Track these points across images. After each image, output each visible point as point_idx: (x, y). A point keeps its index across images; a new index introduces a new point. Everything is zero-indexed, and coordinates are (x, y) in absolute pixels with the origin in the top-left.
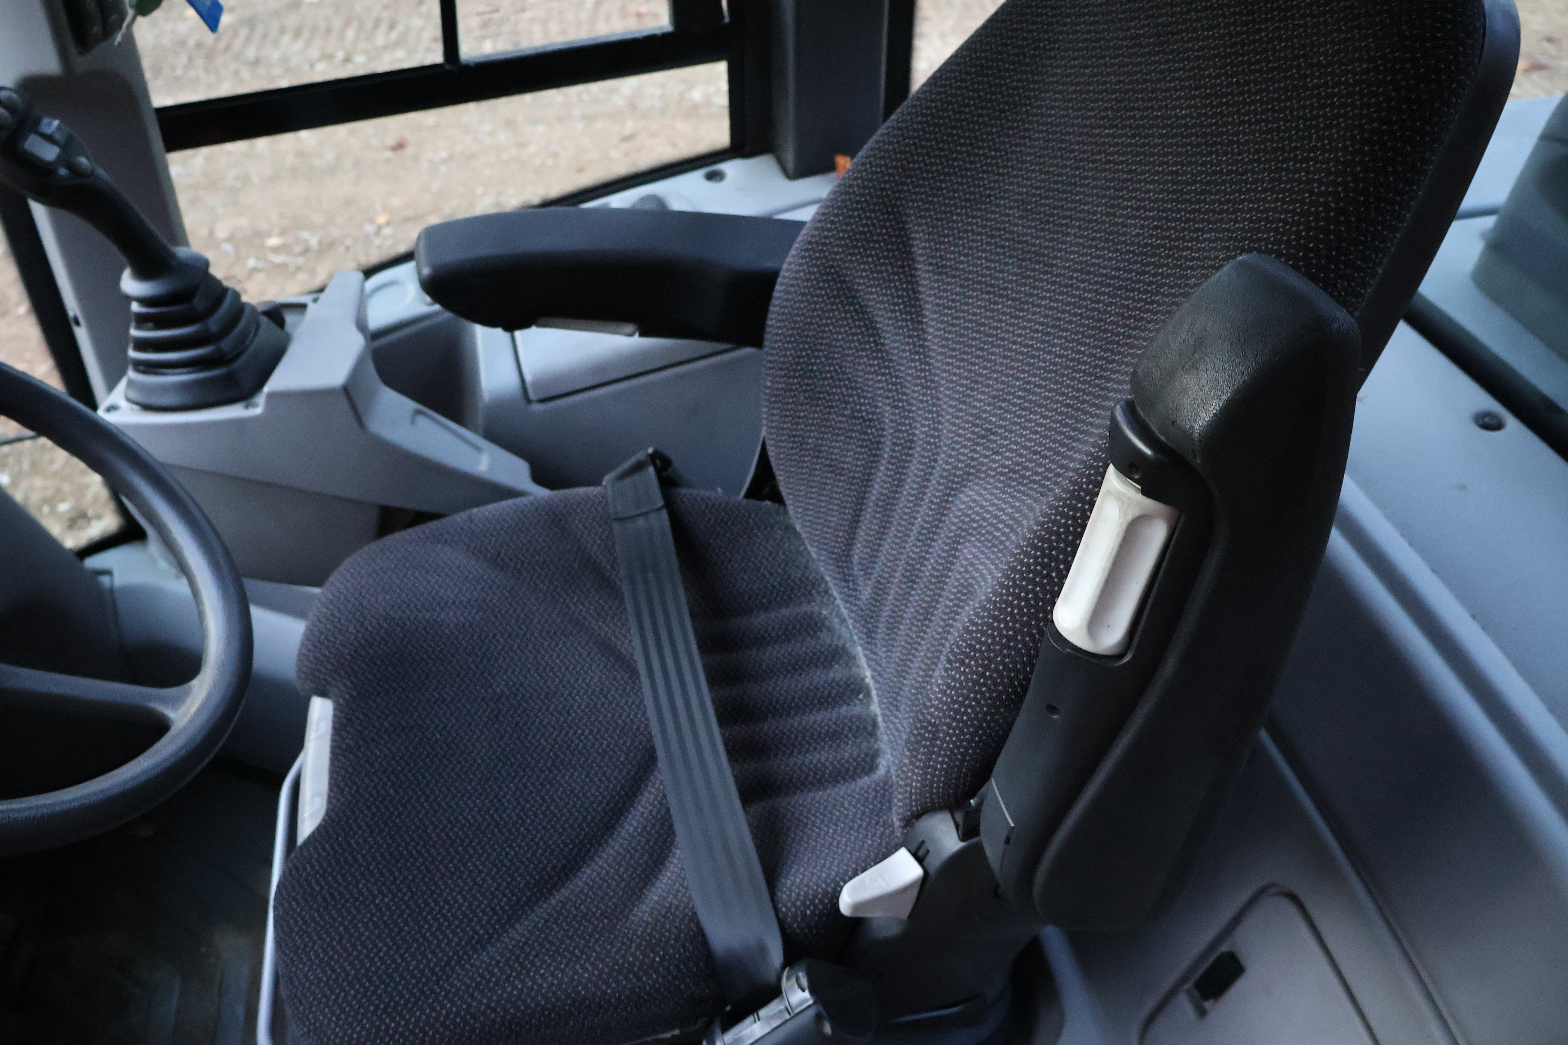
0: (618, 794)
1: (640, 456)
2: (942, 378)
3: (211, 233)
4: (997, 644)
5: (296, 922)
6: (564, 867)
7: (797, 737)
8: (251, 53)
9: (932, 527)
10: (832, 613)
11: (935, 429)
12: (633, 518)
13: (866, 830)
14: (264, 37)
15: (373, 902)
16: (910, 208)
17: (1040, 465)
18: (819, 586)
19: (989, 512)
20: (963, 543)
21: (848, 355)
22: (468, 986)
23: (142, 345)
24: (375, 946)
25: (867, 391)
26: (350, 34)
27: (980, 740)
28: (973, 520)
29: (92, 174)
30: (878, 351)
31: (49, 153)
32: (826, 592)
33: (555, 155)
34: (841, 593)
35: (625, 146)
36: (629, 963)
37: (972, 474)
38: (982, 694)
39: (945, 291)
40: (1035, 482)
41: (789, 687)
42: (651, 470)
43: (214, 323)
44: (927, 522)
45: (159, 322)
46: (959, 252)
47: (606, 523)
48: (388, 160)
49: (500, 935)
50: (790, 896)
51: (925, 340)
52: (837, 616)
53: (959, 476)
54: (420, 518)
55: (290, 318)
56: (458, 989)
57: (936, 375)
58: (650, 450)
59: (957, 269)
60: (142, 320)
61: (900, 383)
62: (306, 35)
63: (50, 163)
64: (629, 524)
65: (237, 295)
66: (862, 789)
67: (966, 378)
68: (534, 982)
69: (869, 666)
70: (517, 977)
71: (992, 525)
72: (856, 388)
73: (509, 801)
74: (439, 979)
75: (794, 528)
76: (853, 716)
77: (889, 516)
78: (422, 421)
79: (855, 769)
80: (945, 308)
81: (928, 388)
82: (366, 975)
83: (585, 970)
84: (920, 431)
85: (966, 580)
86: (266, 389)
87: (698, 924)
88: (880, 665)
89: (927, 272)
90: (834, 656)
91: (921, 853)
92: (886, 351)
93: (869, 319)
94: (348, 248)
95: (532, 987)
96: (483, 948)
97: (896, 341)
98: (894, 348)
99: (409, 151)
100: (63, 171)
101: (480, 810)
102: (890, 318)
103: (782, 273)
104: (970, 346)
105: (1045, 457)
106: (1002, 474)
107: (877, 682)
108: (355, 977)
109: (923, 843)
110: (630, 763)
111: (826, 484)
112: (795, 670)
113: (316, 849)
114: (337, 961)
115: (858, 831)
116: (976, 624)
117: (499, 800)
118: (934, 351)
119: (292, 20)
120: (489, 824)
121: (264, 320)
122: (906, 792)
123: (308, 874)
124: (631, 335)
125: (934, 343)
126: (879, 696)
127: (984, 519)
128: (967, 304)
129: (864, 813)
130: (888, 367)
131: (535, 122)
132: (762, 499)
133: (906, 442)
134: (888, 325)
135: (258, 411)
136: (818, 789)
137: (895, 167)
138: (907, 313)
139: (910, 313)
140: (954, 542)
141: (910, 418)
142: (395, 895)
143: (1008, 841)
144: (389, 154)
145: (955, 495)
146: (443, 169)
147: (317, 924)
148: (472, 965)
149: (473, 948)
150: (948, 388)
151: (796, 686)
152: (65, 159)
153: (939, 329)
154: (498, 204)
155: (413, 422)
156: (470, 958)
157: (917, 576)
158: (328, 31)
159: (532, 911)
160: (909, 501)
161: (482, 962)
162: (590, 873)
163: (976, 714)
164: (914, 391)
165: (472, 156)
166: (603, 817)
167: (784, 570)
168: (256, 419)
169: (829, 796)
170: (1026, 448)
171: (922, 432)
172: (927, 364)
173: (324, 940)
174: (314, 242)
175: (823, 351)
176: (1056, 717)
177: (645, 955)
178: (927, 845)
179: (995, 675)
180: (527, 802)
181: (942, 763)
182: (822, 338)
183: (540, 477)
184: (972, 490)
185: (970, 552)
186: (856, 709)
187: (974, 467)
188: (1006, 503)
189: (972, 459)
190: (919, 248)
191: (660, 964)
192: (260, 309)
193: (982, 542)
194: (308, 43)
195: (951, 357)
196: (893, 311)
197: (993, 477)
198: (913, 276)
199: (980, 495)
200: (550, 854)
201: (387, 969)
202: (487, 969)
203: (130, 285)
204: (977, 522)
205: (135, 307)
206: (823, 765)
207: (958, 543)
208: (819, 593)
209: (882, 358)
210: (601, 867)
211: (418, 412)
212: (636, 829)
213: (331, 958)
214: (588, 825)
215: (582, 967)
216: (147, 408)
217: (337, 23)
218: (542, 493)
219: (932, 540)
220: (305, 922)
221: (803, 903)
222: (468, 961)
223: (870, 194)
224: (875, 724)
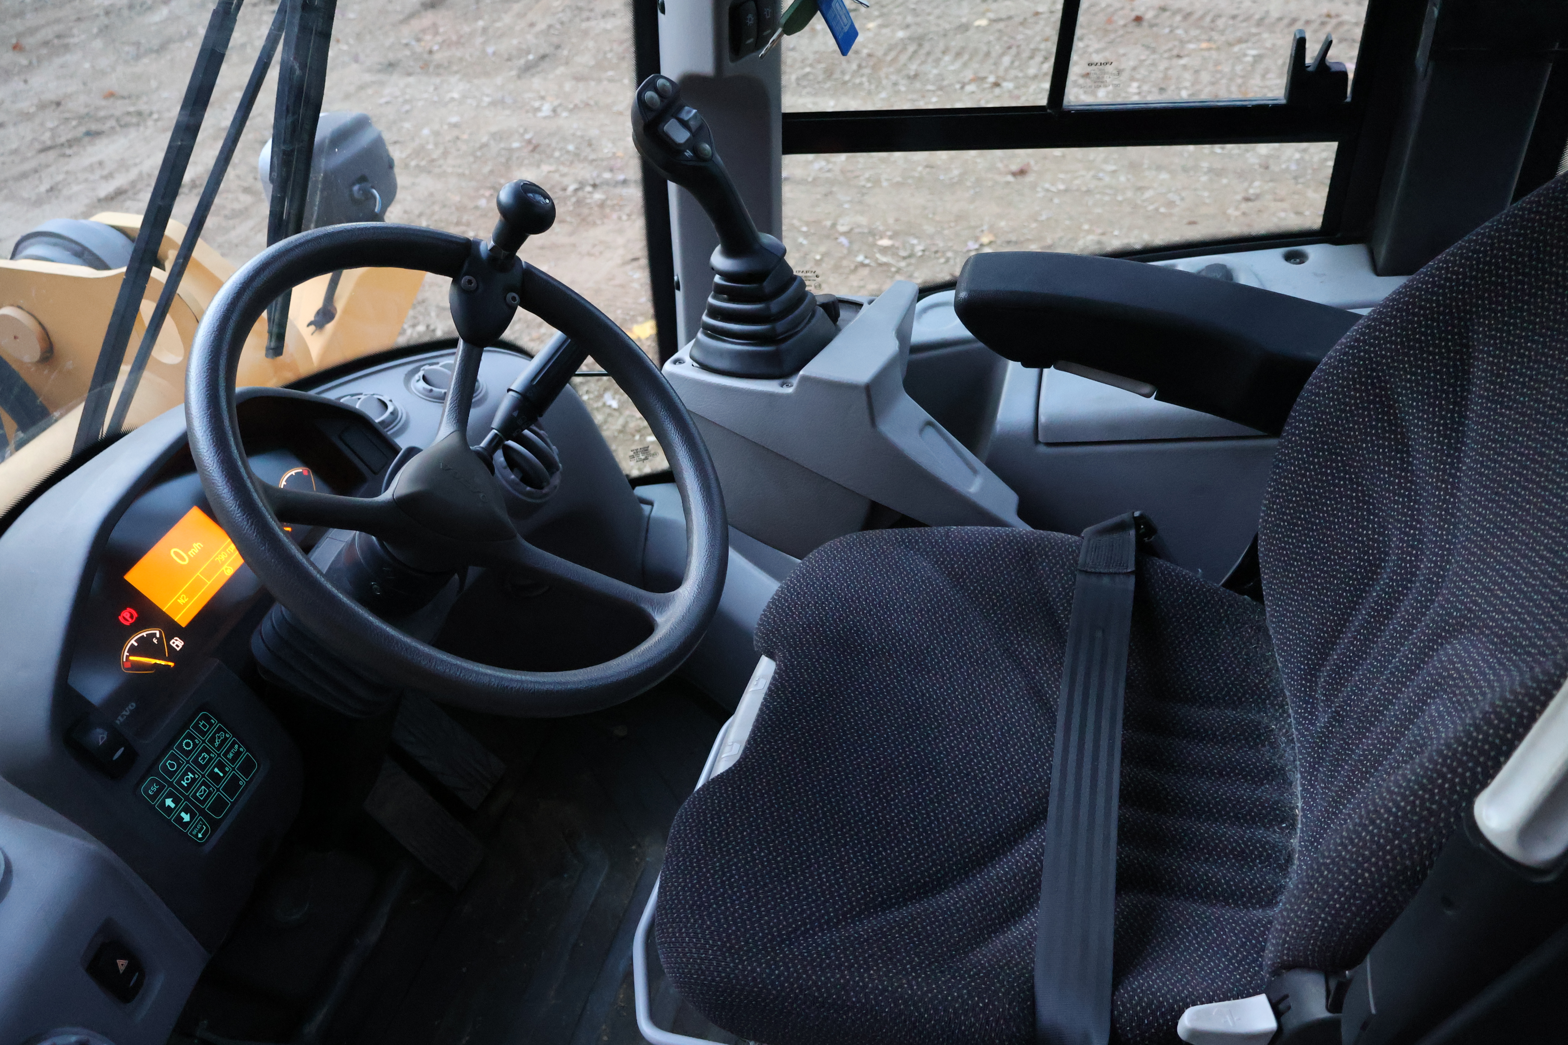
0: (1000, 834)
1: (1125, 516)
2: (1465, 515)
3: (834, 225)
4: (1416, 814)
5: (685, 845)
6: (926, 884)
7: (1200, 842)
8: (913, 67)
9: (1407, 671)
10: (1280, 730)
11: (1442, 568)
12: (1100, 574)
13: (1239, 963)
14: (928, 54)
15: (750, 851)
16: (1480, 325)
17: (1541, 638)
18: (1276, 697)
19: (1468, 672)
20: (1434, 698)
21: (1368, 466)
22: (805, 958)
23: (715, 313)
24: (740, 890)
25: (1381, 510)
26: (1006, 60)
27: (1371, 911)
28: (1450, 676)
29: (711, 159)
30: (1403, 470)
31: (681, 136)
32: (1282, 706)
33: (1171, 204)
34: (1296, 712)
35: (1244, 206)
36: (953, 997)
37: (1466, 627)
38: (1386, 862)
39: (1495, 421)
40: (1529, 654)
41: (1209, 790)
42: (1132, 533)
43: (775, 306)
44: (1403, 665)
45: (733, 296)
46: (1523, 383)
47: (1072, 573)
48: (1008, 183)
49: (848, 924)
50: (1131, 998)
51: (1459, 469)
52: (1284, 735)
53: (1450, 625)
54: (905, 521)
55: (844, 314)
56: (795, 957)
57: (1459, 510)
58: (1137, 514)
59: (1515, 401)
60: (720, 291)
61: (1418, 510)
62: (966, 57)
63: (680, 145)
64: (1093, 579)
65: (803, 284)
66: (1251, 920)
67: (1490, 521)
68: (862, 979)
69: (1303, 797)
70: (849, 968)
71: (1467, 687)
72: (1367, 503)
73: (896, 805)
74: (783, 941)
75: (1266, 630)
76: (1268, 842)
77: (1368, 647)
78: (930, 432)
79: (1251, 897)
80: (1490, 440)
81: (1446, 521)
82: (723, 913)
83: (911, 987)
84: (1425, 565)
85: (1423, 738)
86: (801, 373)
87: (1032, 988)
88: (1314, 800)
89: (1481, 397)
90: (1267, 774)
91: (1281, 1007)
92: (1412, 471)
93: (1402, 433)
94: (948, 260)
95: (858, 982)
96: (829, 929)
97: (1425, 464)
98: (1421, 470)
99: (1030, 178)
100: (688, 153)
101: (868, 804)
102: (1425, 438)
103: (1320, 366)
104: (1505, 488)
105: (1548, 630)
106: (1497, 635)
107: (1305, 816)
108: (715, 910)
109: (1286, 997)
110: (1021, 809)
111: (1310, 595)
112: (1222, 775)
113: (720, 788)
114: (705, 891)
115: (1230, 961)
116: (1400, 786)
117: (888, 802)
118: (1465, 484)
119: (957, 42)
120: (872, 820)
121: (820, 310)
122: (1280, 938)
123: (707, 808)
124: (1148, 396)
125: (1466, 475)
126: (1302, 831)
127: (1462, 679)
128: (1516, 441)
129: (1243, 945)
130: (1409, 489)
131: (1159, 168)
132: (1242, 593)
133: (1406, 573)
134: (1422, 445)
135: (790, 390)
136: (1204, 903)
137: (1475, 278)
138: (1445, 436)
139: (1449, 437)
140: (1424, 694)
141: (1418, 549)
142: (770, 853)
143: (1364, 1027)
144: (1010, 178)
145: (1442, 644)
146: (1056, 201)
147: (700, 853)
148: (815, 941)
149: (821, 926)
150: (1467, 527)
151: (1216, 792)
152: (692, 144)
153: (1476, 461)
154: (1099, 242)
155: (921, 431)
156: (815, 934)
157: (1377, 718)
158: (988, 54)
159: (884, 913)
160: (1392, 637)
161: (824, 942)
162: (948, 898)
163: (1373, 881)
164: (1430, 522)
165: (1089, 192)
166: (978, 852)
167: (1242, 671)
168: (788, 396)
169: (1213, 913)
170: (1530, 613)
171: (1426, 567)
172: (1453, 495)
173: (701, 869)
174: (919, 249)
175: (1342, 456)
176: (1449, 913)
177: (971, 997)
178: (1290, 1001)
179: (1405, 846)
180: (913, 812)
181: (1324, 920)
182: (1345, 442)
183: (1023, 512)
184: (1461, 644)
185: (1437, 710)
186: (1274, 837)
187: (1469, 619)
188: (1490, 668)
189: (1470, 610)
190: (1479, 370)
191: (982, 1010)
192: (820, 300)
193: (1453, 703)
194: (965, 65)
195: (1481, 494)
196: (1431, 431)
197: (1487, 636)
198: (1464, 398)
199: (1467, 651)
200: (917, 868)
201: (743, 914)
202: (825, 949)
203: (718, 260)
204: (1454, 679)
205: (717, 279)
206: (1218, 880)
207: (1430, 697)
208: (1273, 705)
209: (1406, 477)
210: (960, 898)
211: (929, 424)
212: (1006, 873)
213: (702, 887)
214: (961, 854)
215: (909, 982)
216: (704, 367)
217: (997, 49)
218: (1023, 527)
219: (1404, 684)
220: (691, 849)
221: (1144, 1010)
222: (812, 936)
223: (1438, 301)
224: (1289, 860)
